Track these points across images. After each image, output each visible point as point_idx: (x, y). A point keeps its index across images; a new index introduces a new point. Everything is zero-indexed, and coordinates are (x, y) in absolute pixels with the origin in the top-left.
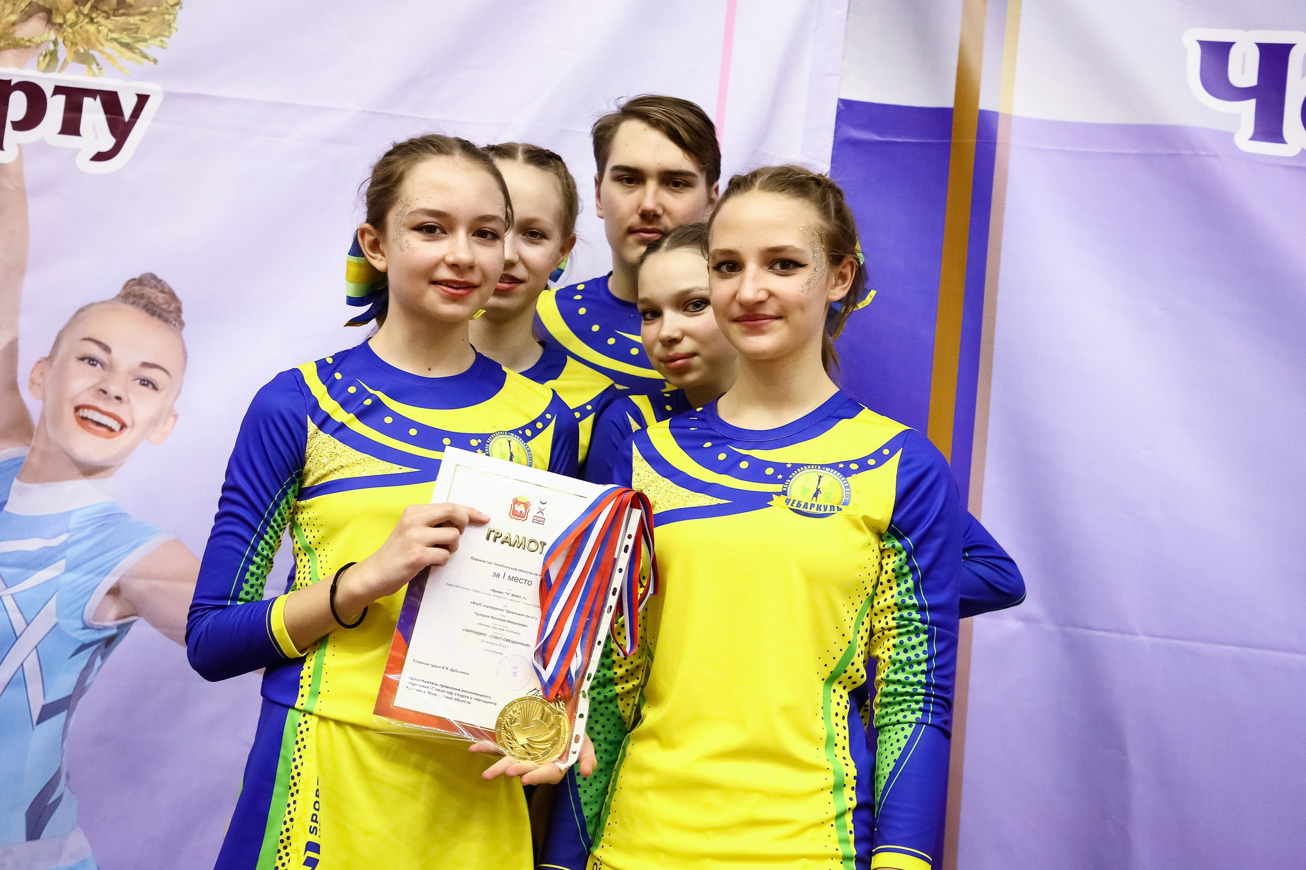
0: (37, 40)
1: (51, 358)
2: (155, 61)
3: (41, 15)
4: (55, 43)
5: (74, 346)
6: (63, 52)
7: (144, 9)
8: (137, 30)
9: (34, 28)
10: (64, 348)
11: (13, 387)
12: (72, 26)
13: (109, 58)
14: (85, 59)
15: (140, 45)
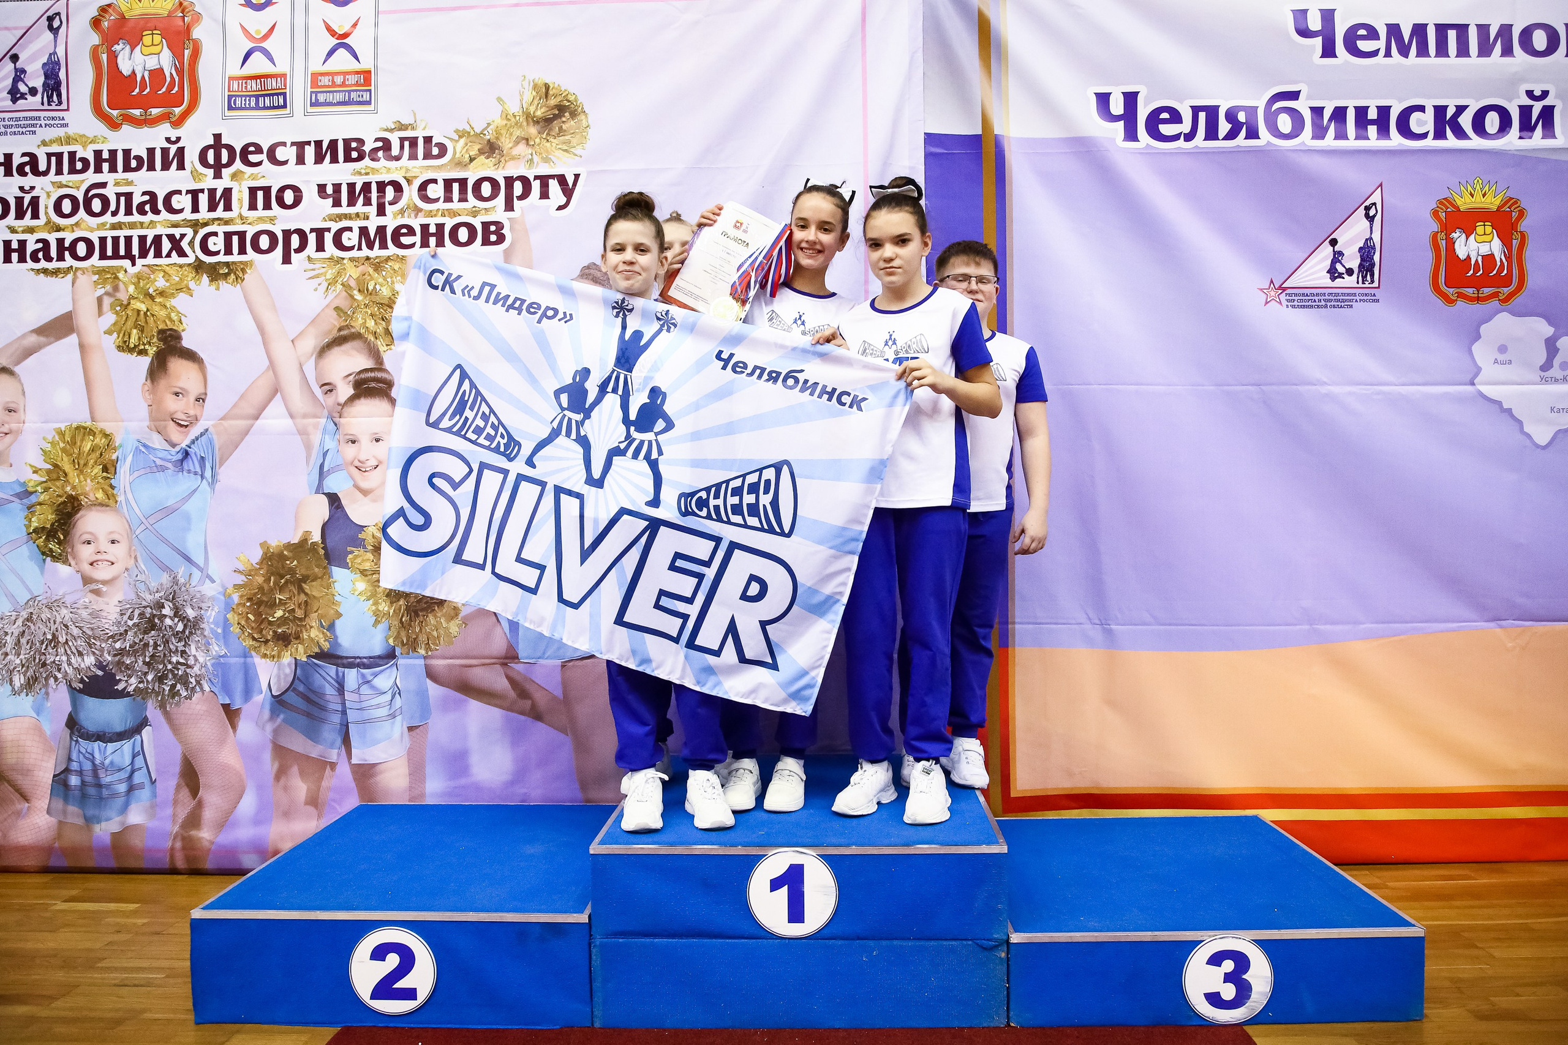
0: (523, 154)
2: (581, 156)
3: (524, 141)
4: (532, 155)
6: (536, 158)
7: (572, 131)
8: (570, 142)
9: (521, 149)
12: (538, 145)
13: (558, 158)
14: (547, 160)
15: (572, 150)
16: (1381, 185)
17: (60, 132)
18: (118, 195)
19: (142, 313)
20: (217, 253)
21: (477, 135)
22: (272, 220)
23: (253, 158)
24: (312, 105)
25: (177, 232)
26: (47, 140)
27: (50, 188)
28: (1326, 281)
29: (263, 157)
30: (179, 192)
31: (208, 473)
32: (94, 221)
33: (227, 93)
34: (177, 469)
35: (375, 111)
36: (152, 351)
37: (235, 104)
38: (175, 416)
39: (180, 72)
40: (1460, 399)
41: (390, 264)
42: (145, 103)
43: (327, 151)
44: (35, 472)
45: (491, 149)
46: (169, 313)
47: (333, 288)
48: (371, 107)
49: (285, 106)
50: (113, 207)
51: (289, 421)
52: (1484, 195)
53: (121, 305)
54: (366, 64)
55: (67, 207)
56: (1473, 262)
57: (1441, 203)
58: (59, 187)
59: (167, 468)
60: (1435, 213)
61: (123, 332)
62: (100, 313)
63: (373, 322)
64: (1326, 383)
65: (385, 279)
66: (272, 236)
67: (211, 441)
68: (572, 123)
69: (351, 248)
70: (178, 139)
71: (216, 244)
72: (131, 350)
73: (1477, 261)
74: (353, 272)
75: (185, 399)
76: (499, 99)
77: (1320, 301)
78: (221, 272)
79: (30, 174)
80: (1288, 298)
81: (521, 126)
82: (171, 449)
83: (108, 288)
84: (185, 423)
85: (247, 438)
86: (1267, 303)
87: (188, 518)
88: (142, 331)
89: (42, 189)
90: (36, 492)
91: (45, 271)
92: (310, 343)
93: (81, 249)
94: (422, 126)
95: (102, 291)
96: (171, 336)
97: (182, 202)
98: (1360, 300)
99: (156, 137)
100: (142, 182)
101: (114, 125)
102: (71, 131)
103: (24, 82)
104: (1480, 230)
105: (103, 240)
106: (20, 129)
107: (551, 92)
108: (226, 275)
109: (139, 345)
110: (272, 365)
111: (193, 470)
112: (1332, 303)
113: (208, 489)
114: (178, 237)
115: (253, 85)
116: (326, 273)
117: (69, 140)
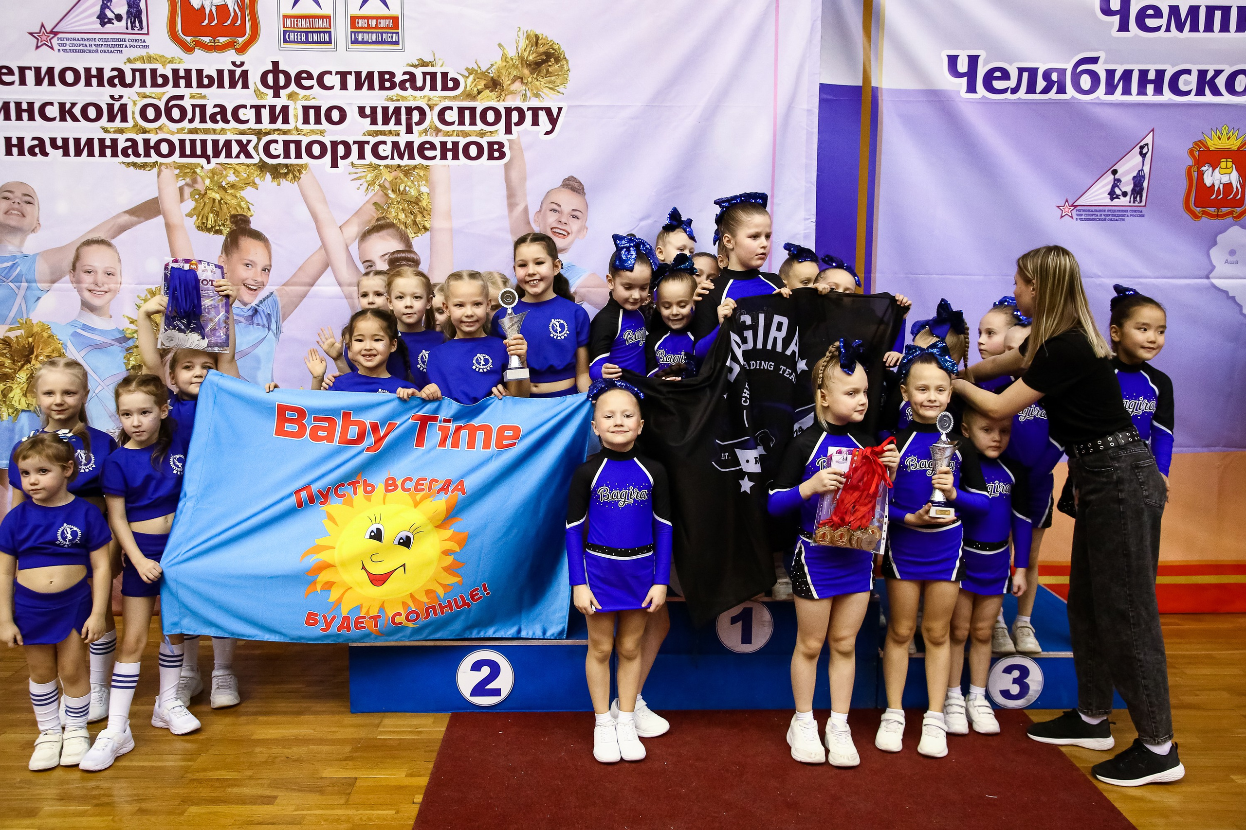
0: (519, 90)
1: (540, 211)
2: (564, 94)
3: (519, 80)
4: (525, 90)
5: (548, 206)
6: (529, 94)
7: (556, 74)
8: (555, 82)
9: (517, 86)
10: (544, 207)
11: (529, 223)
12: (531, 83)
13: (546, 94)
14: (537, 95)
15: (557, 88)
16: (1153, 130)
17: (143, 52)
18: (194, 106)
19: (217, 201)
20: (278, 156)
21: (483, 73)
22: (322, 132)
23: (305, 83)
24: (352, 42)
25: (244, 139)
26: (132, 58)
27: (136, 98)
28: (1107, 201)
29: (314, 82)
30: (245, 106)
31: (273, 326)
32: (174, 126)
33: (282, 29)
34: (248, 323)
35: (403, 50)
36: (226, 231)
37: (289, 38)
38: (246, 282)
39: (242, 9)
40: (1198, 289)
41: (416, 171)
42: (214, 33)
43: (364, 81)
44: (131, 322)
45: (494, 84)
46: (240, 202)
47: (372, 188)
48: (400, 47)
49: (330, 42)
50: (189, 116)
51: (338, 288)
52: (1228, 139)
53: (199, 194)
54: (394, 11)
55: (151, 113)
56: (1216, 188)
57: (1196, 144)
58: (143, 97)
59: (240, 322)
60: (1191, 152)
61: (201, 216)
62: (182, 200)
63: (403, 214)
64: (1099, 277)
65: (413, 182)
66: (323, 145)
67: (275, 302)
68: (556, 66)
69: (386, 158)
70: (242, 64)
71: (277, 149)
72: (209, 230)
73: (1219, 188)
74: (388, 176)
75: (254, 269)
76: (500, 45)
77: (1101, 215)
78: (282, 171)
79: (118, 85)
80: (1078, 213)
81: (517, 68)
82: (243, 307)
83: (188, 180)
84: (255, 288)
85: (305, 299)
86: (1062, 217)
87: (258, 360)
88: (218, 216)
89: (129, 98)
90: (133, 338)
91: (134, 165)
92: (354, 230)
93: (164, 148)
94: (440, 64)
95: (183, 183)
96: (241, 220)
97: (247, 114)
98: (1131, 215)
99: (224, 61)
100: (213, 97)
101: (188, 49)
102: (152, 51)
103: (110, 10)
104: (1223, 165)
105: (182, 142)
106: (109, 48)
107: (540, 42)
108: (286, 174)
109: (215, 226)
110: (324, 246)
111: (261, 323)
112: (1110, 217)
113: (274, 338)
114: (245, 142)
115: (303, 23)
116: (366, 176)
117: (150, 59)
